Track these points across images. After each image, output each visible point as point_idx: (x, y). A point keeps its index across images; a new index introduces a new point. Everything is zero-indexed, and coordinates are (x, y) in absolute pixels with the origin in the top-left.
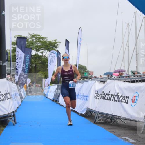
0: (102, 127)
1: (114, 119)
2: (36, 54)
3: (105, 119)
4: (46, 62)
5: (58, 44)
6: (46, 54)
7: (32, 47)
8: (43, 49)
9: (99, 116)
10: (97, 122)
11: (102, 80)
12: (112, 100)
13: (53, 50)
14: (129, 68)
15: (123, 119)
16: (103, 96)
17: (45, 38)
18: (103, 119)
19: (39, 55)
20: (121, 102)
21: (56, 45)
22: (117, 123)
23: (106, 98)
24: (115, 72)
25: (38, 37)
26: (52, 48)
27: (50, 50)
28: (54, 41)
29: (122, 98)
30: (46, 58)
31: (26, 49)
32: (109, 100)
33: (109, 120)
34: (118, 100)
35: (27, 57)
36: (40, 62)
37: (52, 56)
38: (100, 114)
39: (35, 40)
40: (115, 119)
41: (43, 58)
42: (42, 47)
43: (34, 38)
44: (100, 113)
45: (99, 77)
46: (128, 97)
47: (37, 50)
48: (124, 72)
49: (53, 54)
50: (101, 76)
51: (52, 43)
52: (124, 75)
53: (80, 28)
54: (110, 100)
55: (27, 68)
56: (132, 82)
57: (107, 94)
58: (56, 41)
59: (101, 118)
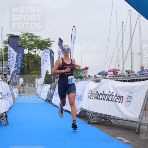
0: (96, 127)
1: (108, 120)
2: (28, 53)
3: (100, 119)
4: (38, 62)
5: (51, 42)
6: (39, 53)
7: (25, 46)
8: (35, 48)
9: (93, 116)
10: (91, 122)
11: (96, 79)
12: (106, 100)
13: (46, 49)
14: (123, 68)
15: (117, 119)
16: (98, 96)
17: (38, 37)
18: (97, 119)
19: (31, 54)
20: (116, 101)
21: (49, 44)
22: (111, 123)
23: (100, 98)
24: (110, 71)
25: (31, 35)
26: (45, 47)
27: (43, 49)
28: (47, 40)
29: (116, 97)
30: (38, 57)
31: (19, 47)
32: (103, 100)
33: (104, 120)
34: (112, 100)
35: (19, 56)
36: (33, 61)
37: (45, 55)
38: (94, 115)
39: (27, 39)
40: (110, 119)
41: (36, 57)
42: (35, 46)
43: (27, 37)
44: (94, 113)
45: (94, 77)
46: (123, 97)
47: (30, 49)
48: (118, 72)
49: (46, 53)
50: (95, 76)
51: (45, 42)
52: (118, 74)
53: (74, 26)
54: (105, 100)
55: (19, 68)
56: (126, 81)
57: (101, 94)
58: (50, 40)
59: (96, 118)
